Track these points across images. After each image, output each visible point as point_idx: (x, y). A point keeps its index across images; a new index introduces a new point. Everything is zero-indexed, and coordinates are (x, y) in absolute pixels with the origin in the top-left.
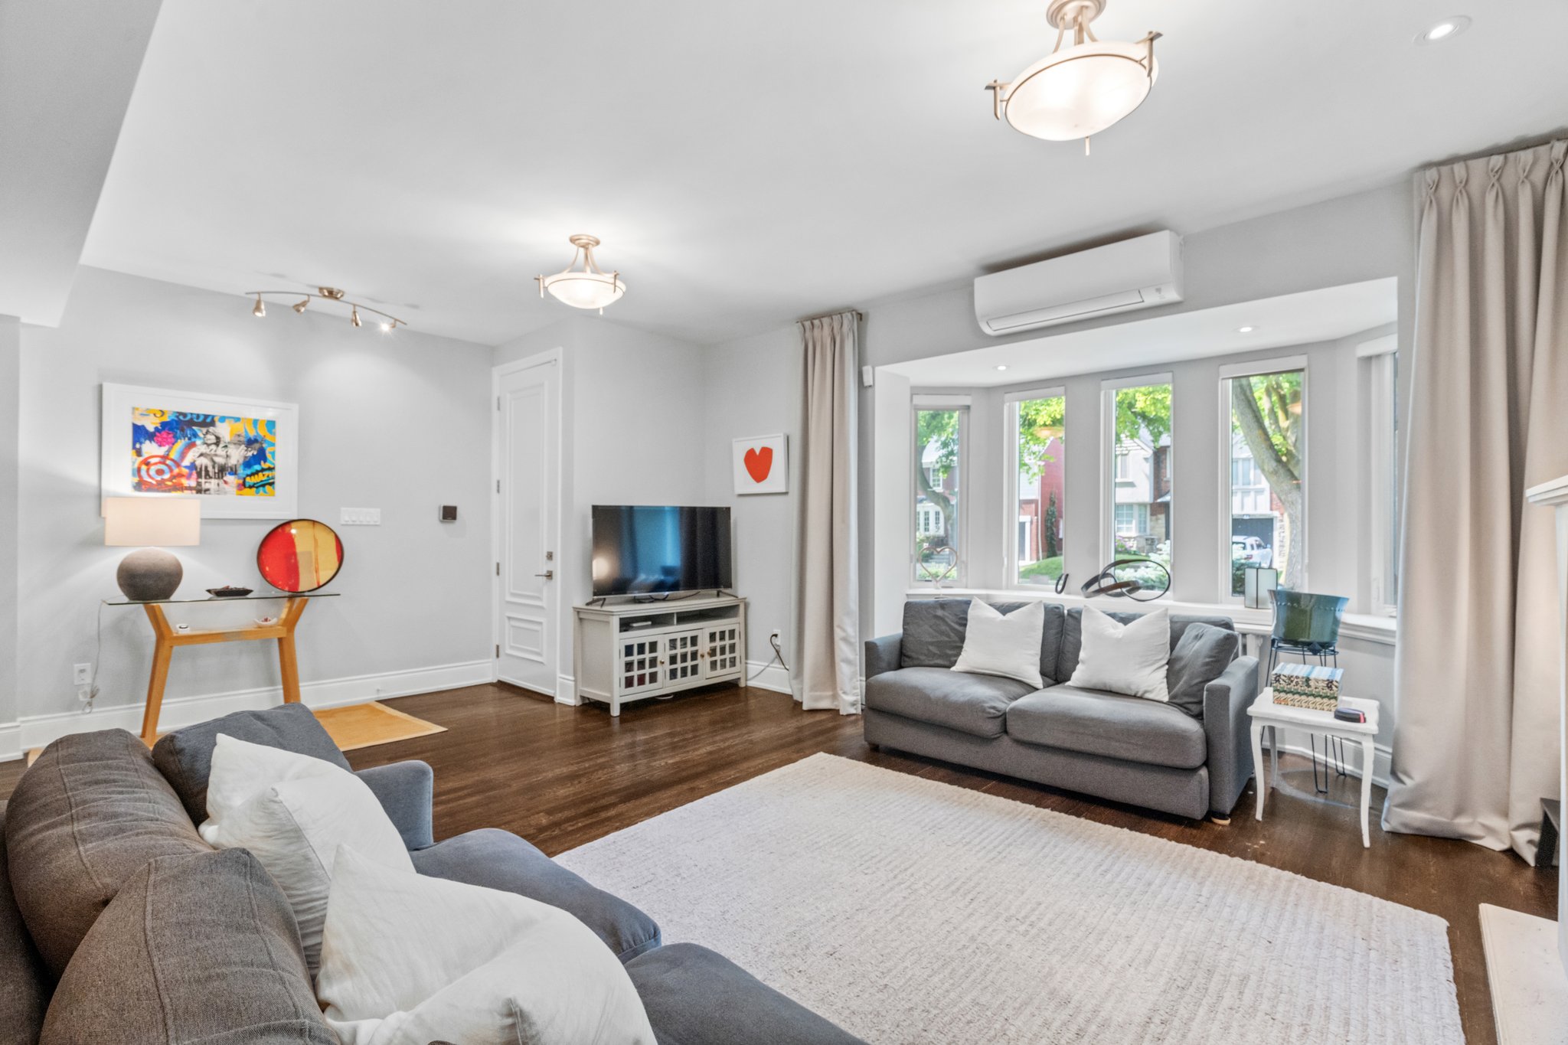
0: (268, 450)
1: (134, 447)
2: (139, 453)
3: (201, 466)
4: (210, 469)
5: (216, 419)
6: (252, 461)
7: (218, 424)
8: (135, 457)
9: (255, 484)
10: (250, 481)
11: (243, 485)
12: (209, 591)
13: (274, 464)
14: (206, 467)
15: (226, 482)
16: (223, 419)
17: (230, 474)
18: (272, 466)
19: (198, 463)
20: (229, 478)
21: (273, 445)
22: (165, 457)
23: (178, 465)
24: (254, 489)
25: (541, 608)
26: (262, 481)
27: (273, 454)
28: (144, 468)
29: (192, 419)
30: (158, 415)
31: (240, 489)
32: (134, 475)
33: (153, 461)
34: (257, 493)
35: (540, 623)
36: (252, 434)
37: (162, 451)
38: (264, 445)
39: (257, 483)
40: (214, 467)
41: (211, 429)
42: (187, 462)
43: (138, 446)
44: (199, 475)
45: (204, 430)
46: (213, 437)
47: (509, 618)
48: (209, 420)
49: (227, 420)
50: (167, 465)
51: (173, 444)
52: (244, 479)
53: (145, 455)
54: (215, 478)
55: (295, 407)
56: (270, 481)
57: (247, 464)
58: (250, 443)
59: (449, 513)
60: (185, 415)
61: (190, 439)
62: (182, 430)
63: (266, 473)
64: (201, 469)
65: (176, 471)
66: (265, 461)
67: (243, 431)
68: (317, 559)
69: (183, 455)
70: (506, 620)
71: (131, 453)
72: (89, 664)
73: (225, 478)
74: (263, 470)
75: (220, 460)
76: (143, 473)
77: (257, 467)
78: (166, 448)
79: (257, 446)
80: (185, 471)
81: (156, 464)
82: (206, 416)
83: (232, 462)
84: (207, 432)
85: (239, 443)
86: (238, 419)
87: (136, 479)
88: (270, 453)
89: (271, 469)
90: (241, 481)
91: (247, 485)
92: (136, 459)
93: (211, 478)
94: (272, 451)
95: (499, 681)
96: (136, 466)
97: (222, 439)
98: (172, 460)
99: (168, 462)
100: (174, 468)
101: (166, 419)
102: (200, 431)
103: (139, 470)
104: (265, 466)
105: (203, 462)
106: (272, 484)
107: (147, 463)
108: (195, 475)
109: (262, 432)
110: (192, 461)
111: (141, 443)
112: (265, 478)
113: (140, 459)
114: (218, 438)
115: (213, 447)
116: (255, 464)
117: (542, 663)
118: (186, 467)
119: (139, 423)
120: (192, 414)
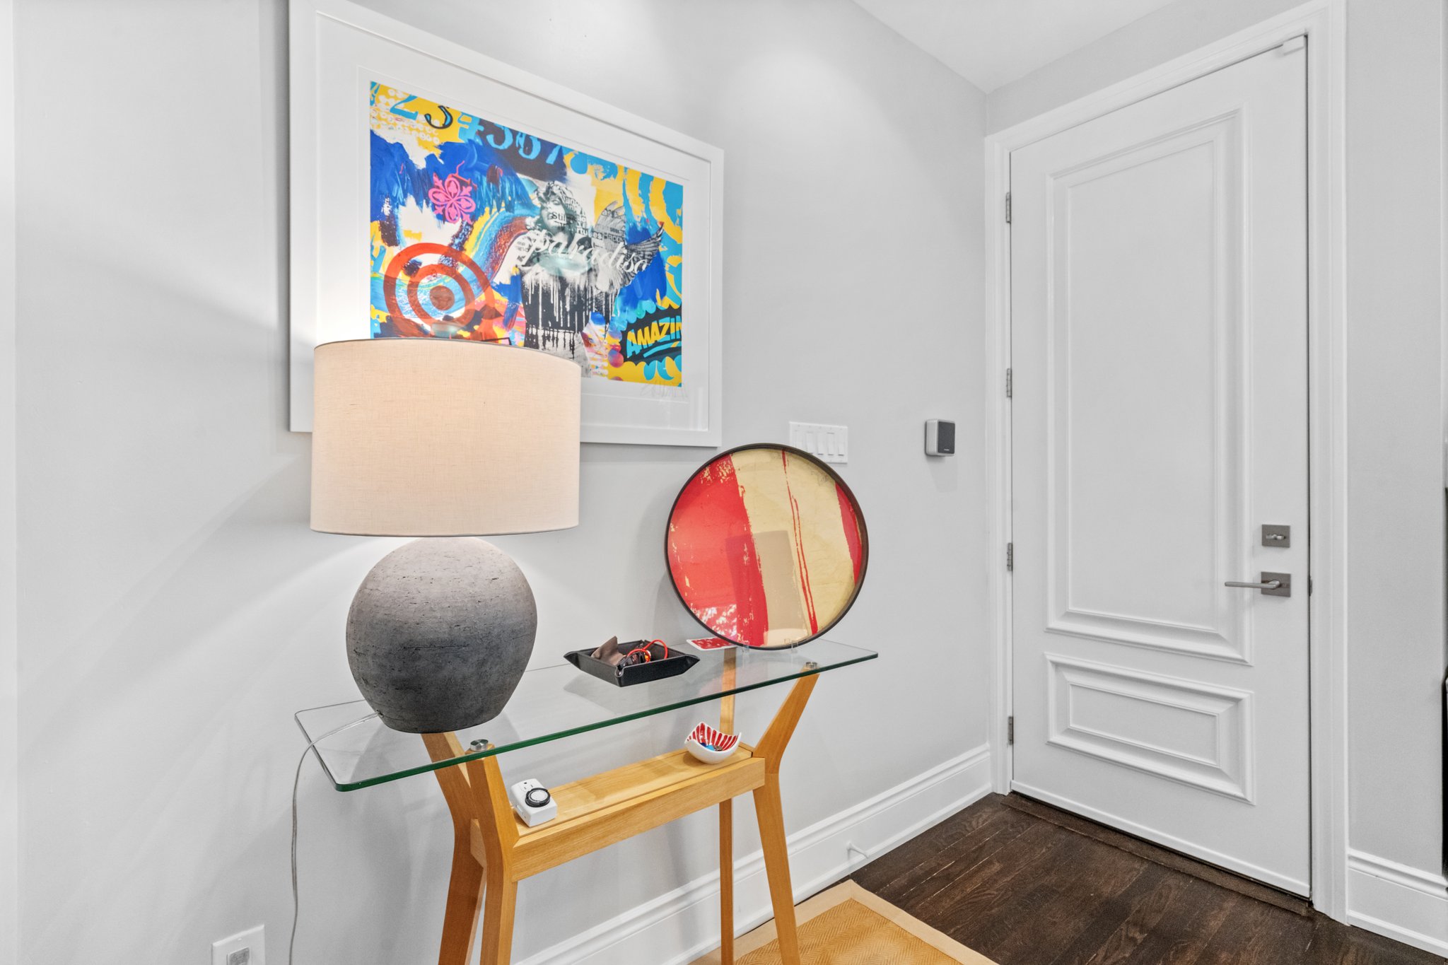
0: (670, 261)
1: (376, 213)
2: (389, 233)
3: (537, 288)
4: (555, 299)
5: (568, 159)
6: (640, 292)
7: (570, 173)
8: (379, 243)
9: (644, 351)
10: (637, 341)
11: (621, 354)
12: (574, 658)
13: (679, 301)
14: (547, 294)
15: (587, 341)
16: (583, 162)
17: (597, 321)
18: (676, 306)
19: (528, 280)
20: (594, 330)
21: (677, 249)
22: (454, 252)
23: (485, 283)
24: (643, 364)
25: (1242, 663)
26: (657, 344)
27: (678, 271)
28: (403, 279)
29: (514, 148)
30: (438, 121)
31: (616, 364)
32: (374, 299)
33: (427, 260)
34: (649, 377)
35: (1236, 701)
36: (638, 213)
37: (444, 234)
38: (662, 249)
39: (649, 348)
40: (562, 297)
41: (557, 186)
42: (503, 276)
43: (386, 209)
44: (532, 320)
45: (542, 186)
46: (560, 210)
47: (1057, 665)
48: (551, 159)
49: (590, 168)
50: (459, 278)
51: (474, 218)
52: (624, 334)
53: (407, 242)
54: (565, 328)
55: (717, 155)
56: (674, 345)
57: (630, 298)
58: (637, 236)
59: (946, 437)
60: (499, 133)
61: (510, 208)
62: (493, 179)
63: (665, 322)
64: (535, 296)
65: (481, 298)
66: (663, 295)
67: (621, 203)
68: (801, 554)
69: (496, 254)
70: (1051, 669)
71: (368, 230)
72: (262, 927)
73: (585, 330)
74: (659, 314)
75: (576, 277)
76: (401, 296)
77: (647, 306)
78: (452, 228)
79: (647, 247)
80: (501, 301)
81: (432, 270)
82: (547, 147)
83: (601, 285)
84: (549, 192)
85: (611, 236)
86: (611, 170)
87: (383, 316)
88: (672, 269)
89: (674, 313)
90: (617, 341)
91: (629, 355)
92: (383, 252)
93: (556, 326)
94: (675, 265)
95: (1014, 792)
96: (383, 271)
97: (580, 219)
98: (471, 264)
99: (462, 269)
100: (474, 287)
101: (454, 135)
102: (534, 188)
103: (390, 284)
104: (664, 304)
105: (538, 276)
106: (675, 352)
107: (412, 269)
108: (521, 318)
109: (659, 213)
110: (515, 272)
111: (395, 203)
112: (662, 337)
113: (393, 251)
114: (571, 217)
115: (561, 238)
116: (644, 298)
117: (1243, 800)
118: (501, 288)
119: (390, 138)
120: (514, 133)
